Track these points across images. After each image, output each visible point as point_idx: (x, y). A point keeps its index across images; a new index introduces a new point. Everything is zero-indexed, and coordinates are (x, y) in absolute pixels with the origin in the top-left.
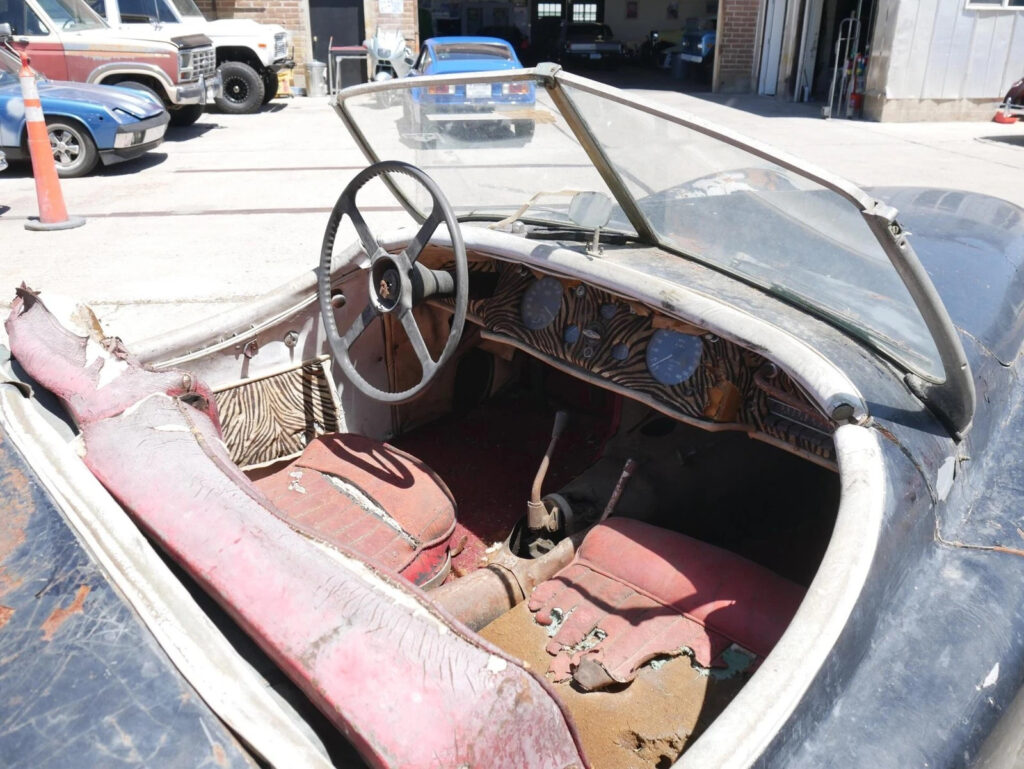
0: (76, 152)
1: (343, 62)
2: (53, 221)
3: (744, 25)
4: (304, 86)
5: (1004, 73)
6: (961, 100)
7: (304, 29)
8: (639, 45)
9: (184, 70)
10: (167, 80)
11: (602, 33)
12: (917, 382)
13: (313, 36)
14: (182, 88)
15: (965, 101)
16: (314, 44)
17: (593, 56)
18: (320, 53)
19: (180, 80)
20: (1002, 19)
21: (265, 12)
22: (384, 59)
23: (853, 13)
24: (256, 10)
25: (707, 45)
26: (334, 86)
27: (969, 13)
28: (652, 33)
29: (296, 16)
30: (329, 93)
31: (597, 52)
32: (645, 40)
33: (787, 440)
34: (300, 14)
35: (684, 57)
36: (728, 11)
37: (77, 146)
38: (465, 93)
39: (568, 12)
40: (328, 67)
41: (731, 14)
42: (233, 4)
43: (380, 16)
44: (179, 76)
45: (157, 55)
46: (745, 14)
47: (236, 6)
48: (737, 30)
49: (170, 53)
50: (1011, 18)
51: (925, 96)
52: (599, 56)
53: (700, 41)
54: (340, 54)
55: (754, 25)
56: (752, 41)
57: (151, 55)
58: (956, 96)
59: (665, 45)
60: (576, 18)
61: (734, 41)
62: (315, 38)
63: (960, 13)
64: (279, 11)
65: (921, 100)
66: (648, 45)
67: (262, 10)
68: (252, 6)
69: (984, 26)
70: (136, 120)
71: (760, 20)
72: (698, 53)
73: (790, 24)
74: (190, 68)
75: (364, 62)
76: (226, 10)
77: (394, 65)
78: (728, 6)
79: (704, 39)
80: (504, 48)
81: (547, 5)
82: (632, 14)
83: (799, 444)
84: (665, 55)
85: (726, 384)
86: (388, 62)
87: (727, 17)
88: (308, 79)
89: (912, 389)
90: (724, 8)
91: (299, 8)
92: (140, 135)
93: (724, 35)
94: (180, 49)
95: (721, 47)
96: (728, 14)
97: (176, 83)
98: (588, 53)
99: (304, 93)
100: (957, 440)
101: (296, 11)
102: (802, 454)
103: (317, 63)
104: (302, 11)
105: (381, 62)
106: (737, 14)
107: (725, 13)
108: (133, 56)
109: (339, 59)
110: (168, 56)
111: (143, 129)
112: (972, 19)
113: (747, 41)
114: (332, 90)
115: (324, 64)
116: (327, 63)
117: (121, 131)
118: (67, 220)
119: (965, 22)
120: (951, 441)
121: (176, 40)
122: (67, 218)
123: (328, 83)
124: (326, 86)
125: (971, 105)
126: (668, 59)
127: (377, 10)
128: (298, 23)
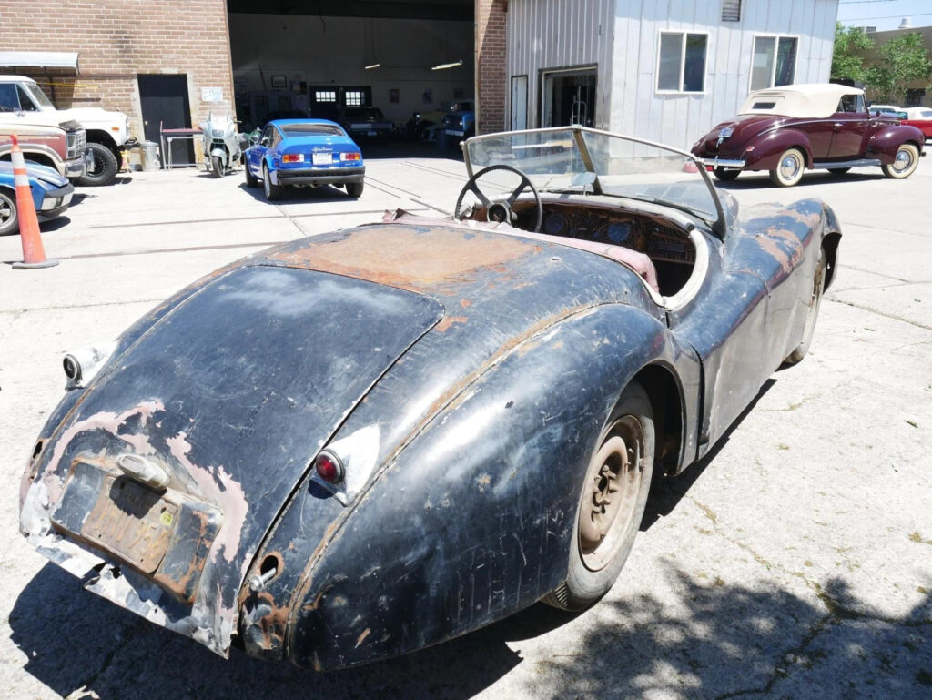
0: (8, 214)
1: (173, 141)
2: (37, 262)
3: (496, 107)
4: (140, 163)
5: (686, 138)
6: (660, 157)
7: (136, 115)
8: (404, 123)
9: (70, 149)
10: (56, 157)
11: (374, 115)
12: (709, 223)
13: (144, 121)
14: (69, 164)
15: (663, 159)
16: (145, 127)
17: (369, 134)
18: (151, 134)
19: (67, 157)
20: (679, 100)
21: (101, 102)
22: (218, 138)
23: (575, 97)
24: (92, 100)
25: (467, 123)
26: (167, 162)
27: (657, 96)
28: (415, 115)
29: (130, 105)
30: (162, 168)
31: (373, 130)
32: (410, 119)
33: (665, 256)
34: (133, 103)
35: (448, 132)
36: (483, 96)
37: (8, 210)
38: (312, 161)
39: (341, 98)
40: (160, 146)
41: (485, 99)
42: (72, 95)
43: (203, 103)
44: (67, 154)
45: (48, 138)
46: (496, 99)
47: (74, 97)
48: (491, 111)
49: (59, 135)
50: (686, 100)
51: (637, 155)
52: (375, 133)
53: (461, 120)
54: (172, 135)
55: (504, 107)
56: (503, 119)
57: (43, 138)
58: (657, 155)
59: (426, 123)
60: (348, 103)
61: (489, 119)
62: (146, 123)
63: (652, 97)
64: (112, 100)
65: (633, 159)
66: (412, 123)
67: (98, 100)
68: (89, 97)
69: (669, 105)
70: (56, 188)
71: (507, 103)
72: (460, 128)
73: (531, 105)
74: (74, 147)
75: (191, 142)
76: (65, 100)
77: (226, 142)
78: (483, 93)
79: (463, 118)
80: (335, 127)
81: (323, 93)
82: (395, 99)
83: (669, 257)
84: (429, 132)
85: (642, 237)
86: (222, 141)
87: (482, 101)
88: (143, 157)
89: (707, 225)
90: (480, 95)
91: (132, 98)
92: (59, 200)
93: (481, 115)
94: (67, 132)
95: (480, 124)
96: (483, 99)
97: (64, 160)
98: (366, 131)
99: (139, 168)
100: (723, 242)
101: (129, 100)
102: (671, 260)
103: (150, 143)
104: (134, 100)
105: (215, 140)
106: (489, 99)
107: (480, 98)
108: (26, 138)
109: (170, 139)
110: (58, 138)
111: (62, 194)
112: (660, 101)
113: (499, 119)
114: (165, 165)
115: (157, 144)
116: (159, 142)
117: (47, 196)
118: (46, 260)
119: (657, 103)
120: (720, 242)
121: (63, 125)
122: (45, 259)
123: (160, 159)
124: (159, 163)
125: (667, 161)
126: (432, 134)
127: (200, 99)
128: (131, 110)
